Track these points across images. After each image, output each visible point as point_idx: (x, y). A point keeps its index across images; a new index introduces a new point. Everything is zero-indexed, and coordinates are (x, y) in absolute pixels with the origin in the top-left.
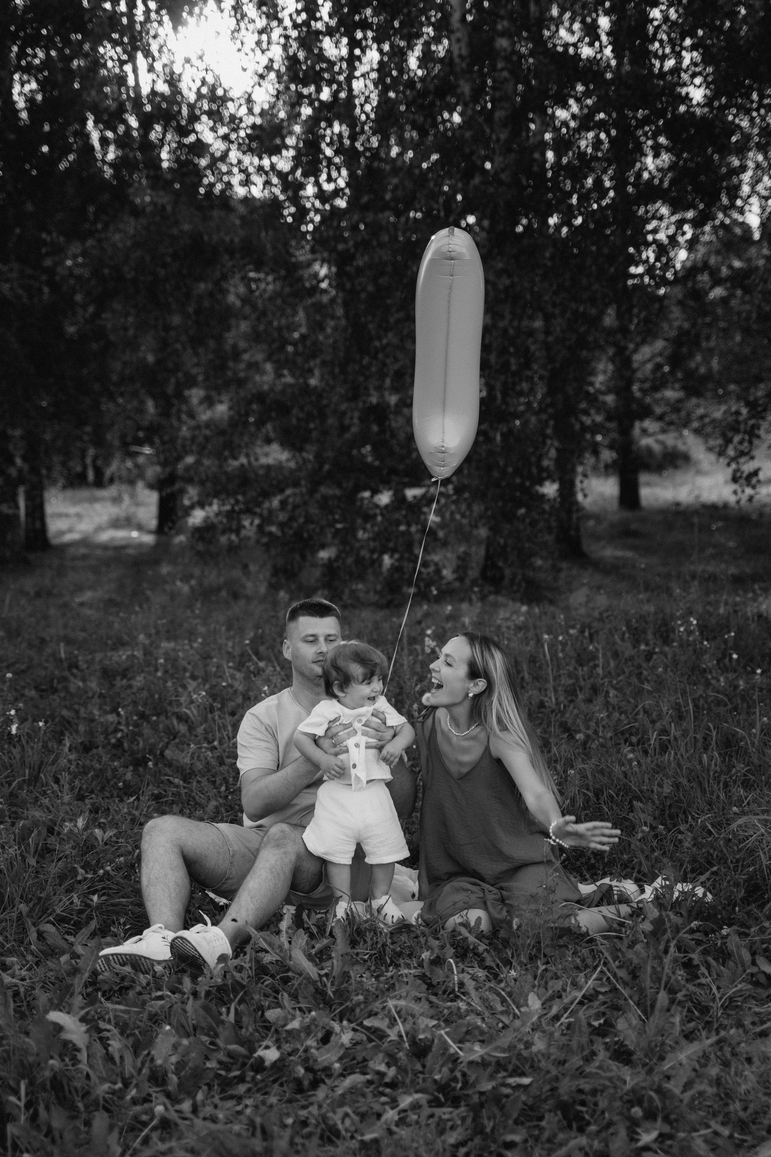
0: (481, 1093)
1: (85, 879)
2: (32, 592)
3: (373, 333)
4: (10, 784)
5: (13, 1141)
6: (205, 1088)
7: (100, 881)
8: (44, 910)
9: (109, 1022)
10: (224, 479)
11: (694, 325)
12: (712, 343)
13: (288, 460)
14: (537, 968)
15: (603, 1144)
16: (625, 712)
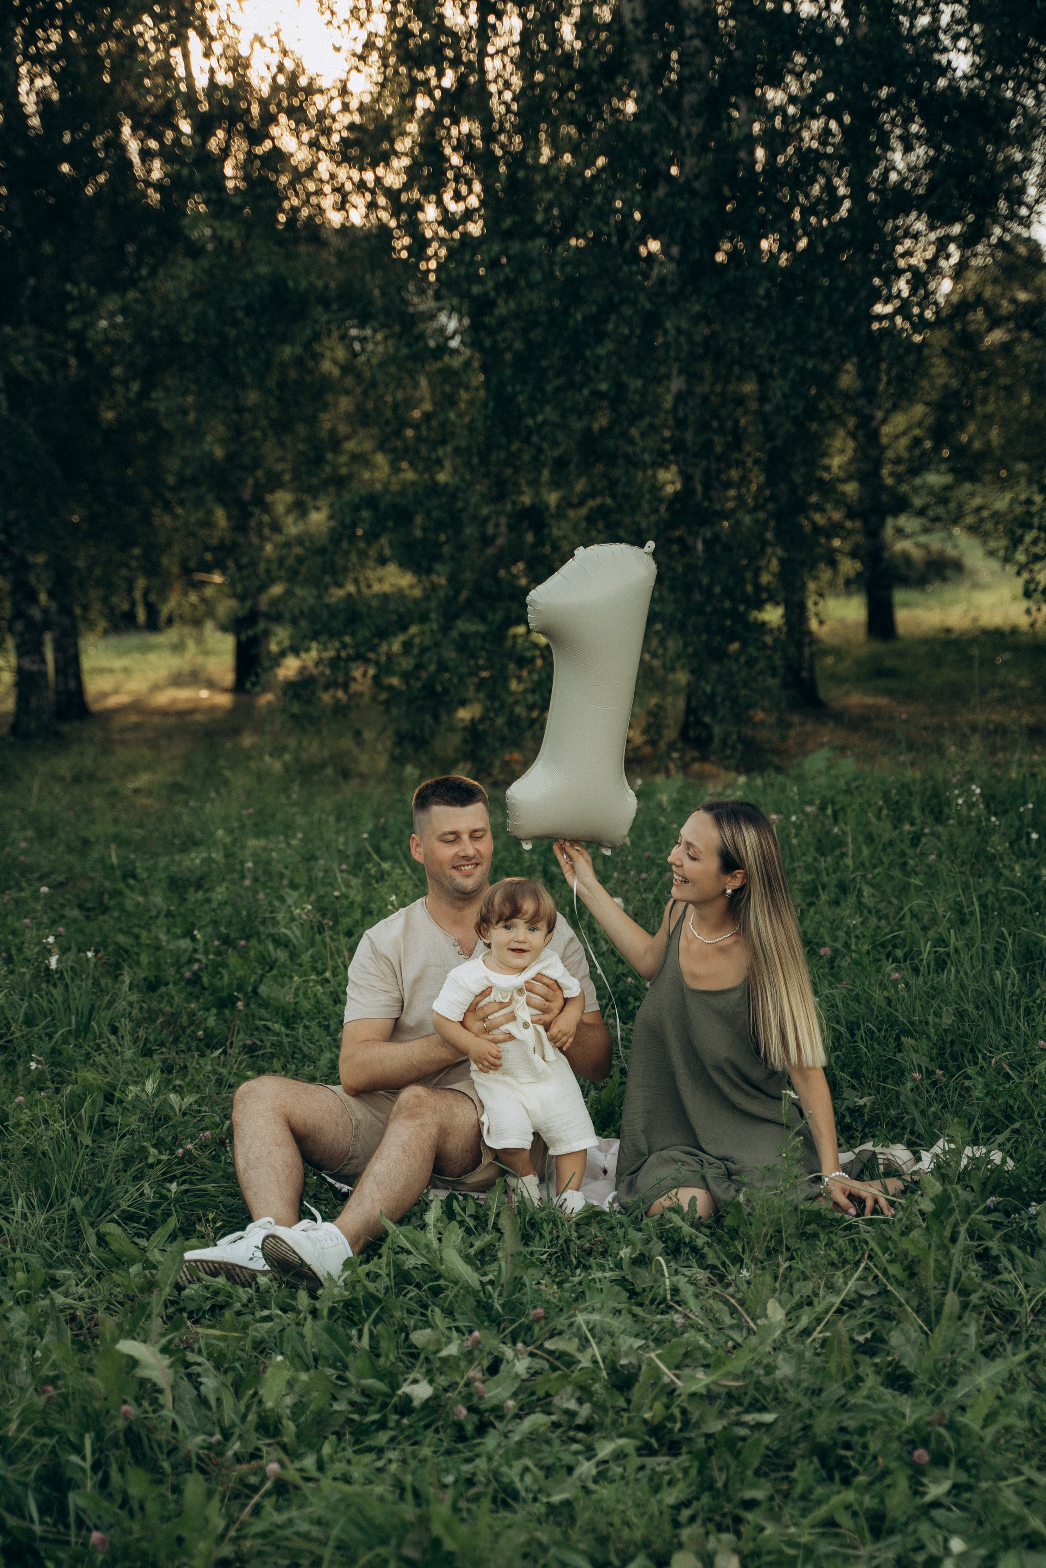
0: (708, 1436)
1: (159, 1162)
2: (69, 776)
3: (524, 407)
4: (50, 1036)
5: (78, 1516)
6: (333, 1438)
7: (178, 1164)
8: (105, 1206)
9: (200, 1352)
10: (325, 615)
11: (964, 383)
12: (990, 408)
13: (412, 587)
14: (778, 1266)
15: (876, 1500)
16: (886, 917)
